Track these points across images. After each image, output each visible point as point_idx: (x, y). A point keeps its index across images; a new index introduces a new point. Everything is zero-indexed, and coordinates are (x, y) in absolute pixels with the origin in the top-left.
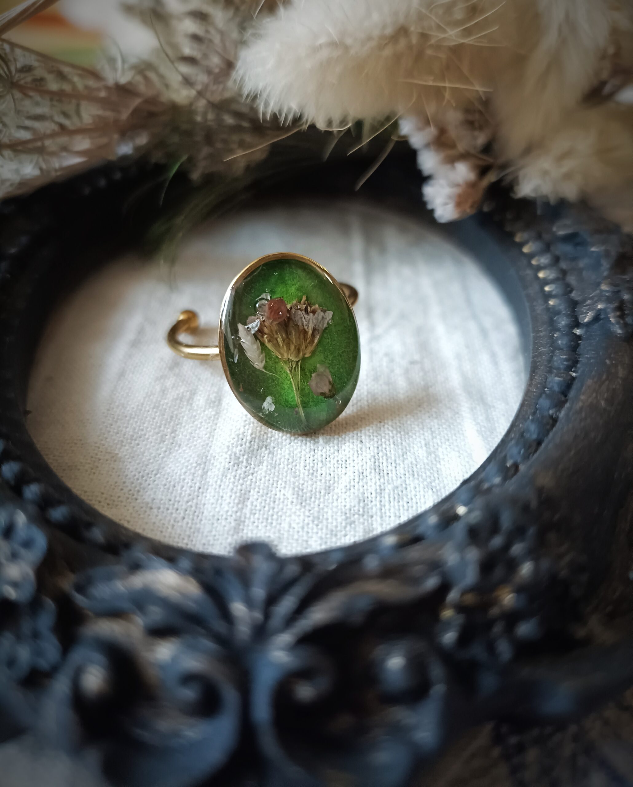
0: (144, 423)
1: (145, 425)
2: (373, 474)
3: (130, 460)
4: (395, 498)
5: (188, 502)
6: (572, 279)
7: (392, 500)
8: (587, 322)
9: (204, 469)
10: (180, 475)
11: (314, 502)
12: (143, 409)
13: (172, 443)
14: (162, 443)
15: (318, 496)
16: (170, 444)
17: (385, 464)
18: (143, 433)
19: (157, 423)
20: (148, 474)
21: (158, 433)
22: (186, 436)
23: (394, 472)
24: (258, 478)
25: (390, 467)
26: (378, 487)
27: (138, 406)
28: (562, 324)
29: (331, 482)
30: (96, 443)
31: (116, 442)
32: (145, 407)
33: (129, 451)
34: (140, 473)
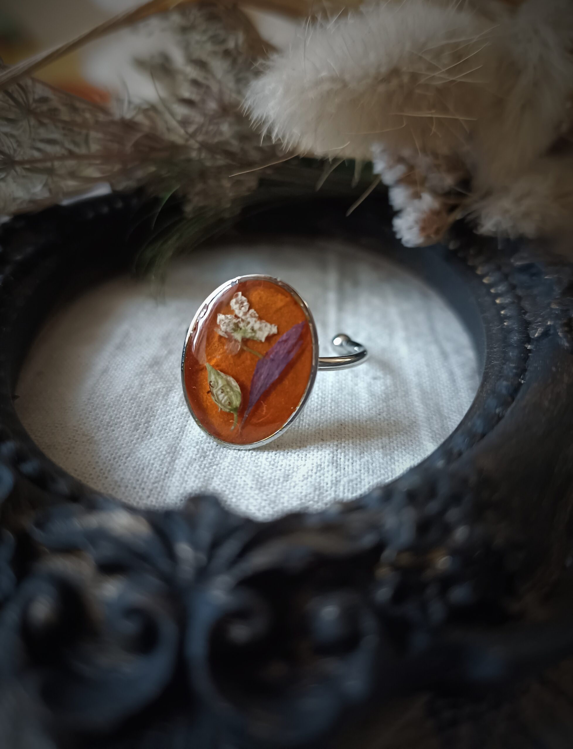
0: (120, 412)
1: (121, 414)
2: (330, 467)
3: (104, 443)
4: (349, 490)
5: (154, 483)
6: (526, 304)
7: (346, 491)
8: (537, 337)
9: (172, 457)
10: (150, 460)
11: (273, 488)
12: (121, 400)
13: (145, 432)
14: (135, 431)
15: (276, 483)
16: (142, 432)
17: (342, 460)
18: (119, 420)
19: (132, 413)
20: (120, 456)
21: (132, 422)
22: (158, 427)
23: (350, 467)
24: (222, 467)
25: (347, 463)
26: (334, 479)
27: (117, 397)
28: (514, 339)
29: (291, 472)
30: (75, 427)
31: (93, 427)
32: (123, 399)
33: (104, 436)
34: (112, 454)
